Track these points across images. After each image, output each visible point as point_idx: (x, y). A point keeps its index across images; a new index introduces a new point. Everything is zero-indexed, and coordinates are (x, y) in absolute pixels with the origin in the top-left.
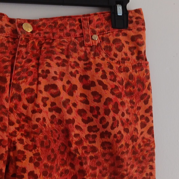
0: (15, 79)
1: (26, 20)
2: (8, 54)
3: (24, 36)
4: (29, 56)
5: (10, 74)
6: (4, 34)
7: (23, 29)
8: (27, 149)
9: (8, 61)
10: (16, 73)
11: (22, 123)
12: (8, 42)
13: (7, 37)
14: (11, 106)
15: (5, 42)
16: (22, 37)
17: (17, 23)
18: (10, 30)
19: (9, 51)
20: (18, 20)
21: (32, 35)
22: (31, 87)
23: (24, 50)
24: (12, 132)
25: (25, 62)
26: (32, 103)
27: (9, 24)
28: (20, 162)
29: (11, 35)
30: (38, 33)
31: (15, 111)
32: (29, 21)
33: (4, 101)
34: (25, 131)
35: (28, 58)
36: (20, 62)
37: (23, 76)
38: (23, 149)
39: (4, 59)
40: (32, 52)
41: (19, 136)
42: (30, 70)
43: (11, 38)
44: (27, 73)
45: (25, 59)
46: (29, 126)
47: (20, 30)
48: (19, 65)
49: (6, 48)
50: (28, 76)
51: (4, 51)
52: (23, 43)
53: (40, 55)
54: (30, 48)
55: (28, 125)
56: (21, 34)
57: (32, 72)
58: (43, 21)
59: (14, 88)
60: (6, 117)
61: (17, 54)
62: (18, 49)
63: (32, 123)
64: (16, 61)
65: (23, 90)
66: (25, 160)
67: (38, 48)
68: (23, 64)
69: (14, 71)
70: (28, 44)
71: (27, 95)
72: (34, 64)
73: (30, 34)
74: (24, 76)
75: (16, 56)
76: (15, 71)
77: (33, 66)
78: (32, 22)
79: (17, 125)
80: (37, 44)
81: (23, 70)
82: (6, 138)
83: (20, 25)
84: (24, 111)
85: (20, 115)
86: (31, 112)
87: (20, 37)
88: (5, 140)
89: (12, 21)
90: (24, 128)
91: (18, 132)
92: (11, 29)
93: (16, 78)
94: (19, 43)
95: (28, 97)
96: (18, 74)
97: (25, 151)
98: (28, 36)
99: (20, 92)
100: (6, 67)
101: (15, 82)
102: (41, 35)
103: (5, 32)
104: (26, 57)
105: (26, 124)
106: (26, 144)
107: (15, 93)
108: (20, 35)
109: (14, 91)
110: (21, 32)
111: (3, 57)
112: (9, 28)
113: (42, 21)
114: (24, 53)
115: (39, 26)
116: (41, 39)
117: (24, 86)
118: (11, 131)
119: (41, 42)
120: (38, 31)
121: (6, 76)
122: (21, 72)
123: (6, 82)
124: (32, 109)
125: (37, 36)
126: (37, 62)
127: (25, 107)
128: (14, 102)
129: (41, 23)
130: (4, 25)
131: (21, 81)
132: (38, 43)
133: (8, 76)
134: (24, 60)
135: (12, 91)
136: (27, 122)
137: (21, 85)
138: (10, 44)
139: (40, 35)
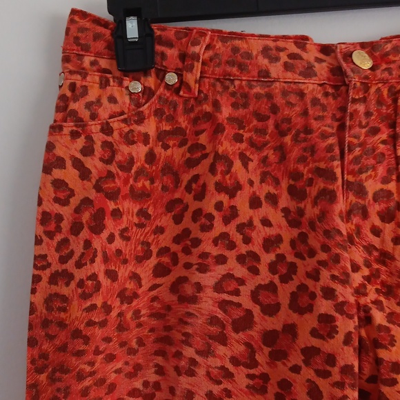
0: (351, 173)
1: (357, 43)
2: (329, 121)
3: (359, 79)
4: (374, 121)
5: (339, 162)
6: (314, 78)
7: (354, 64)
8: (394, 323)
9: (332, 135)
10: (352, 159)
11: (376, 266)
12: (326, 94)
13: (320, 85)
14: (349, 230)
15: (319, 96)
16: (355, 80)
17: (341, 52)
18: (326, 69)
19: (330, 115)
20: (342, 45)
21: (375, 76)
22: (385, 187)
23: (361, 108)
24: (358, 285)
25: (366, 135)
26: (391, 222)
27: (321, 56)
28: (386, 349)
29: (329, 79)
30: (386, 69)
31: (357, 240)
32: (363, 46)
33: (338, 220)
34: (383, 284)
35: (372, 125)
36: (356, 134)
37: (367, 165)
38: (385, 323)
39: (322, 131)
40: (378, 111)
41: (372, 296)
42: (379, 151)
43: (330, 85)
44: (374, 158)
45: (364, 127)
46: (391, 273)
47: (348, 66)
48: (355, 141)
49: (324, 108)
50: (378, 163)
51: (321, 114)
52: (358, 93)
53: (396, 116)
54: (373, 102)
55: (387, 271)
56: (352, 75)
57: (383, 154)
58: (394, 42)
59: (351, 191)
60: (346, 255)
61: (348, 118)
62: (349, 107)
63: (396, 266)
64: (349, 133)
65: (370, 196)
66: (394, 345)
67: (390, 101)
68: (362, 138)
69: (346, 155)
70: (369, 94)
71: (380, 205)
72: (384, 137)
73: (370, 74)
74: (369, 163)
75: (348, 124)
76: (349, 155)
77: (384, 142)
78: (369, 47)
79: (366, 272)
80: (385, 92)
81: (365, 153)
82: (352, 299)
83: (348, 56)
84: (376, 241)
85: (369, 248)
86: (392, 240)
87: (350, 81)
88: (351, 304)
89: (326, 49)
90: (379, 277)
91: (369, 287)
92: (328, 67)
93: (353, 170)
94: (351, 94)
95: (382, 210)
96: (356, 160)
97: (391, 326)
98: (366, 77)
99: (364, 199)
100: (330, 149)
101: (351, 178)
102: (394, 73)
103: (316, 75)
104: (368, 124)
105: (384, 268)
106: (388, 311)
107: (354, 202)
108: (352, 78)
109: (352, 198)
110: (352, 71)
111: (320, 128)
112: (324, 64)
113: (391, 42)
114: (362, 115)
115: (387, 54)
116: (393, 81)
117: (372, 186)
118: (356, 285)
119: (395, 88)
120: (384, 66)
121: (332, 166)
122: (361, 156)
123: (335, 179)
124: (393, 235)
125: (386, 75)
126: (392, 133)
127: (376, 232)
128: (354, 222)
129: (389, 47)
130: (312, 59)
131: (364, 176)
132: (389, 90)
133: (337, 167)
134: (364, 130)
135: (347, 199)
136: (384, 263)
137: (365, 184)
138: (331, 99)
139: (390, 74)
